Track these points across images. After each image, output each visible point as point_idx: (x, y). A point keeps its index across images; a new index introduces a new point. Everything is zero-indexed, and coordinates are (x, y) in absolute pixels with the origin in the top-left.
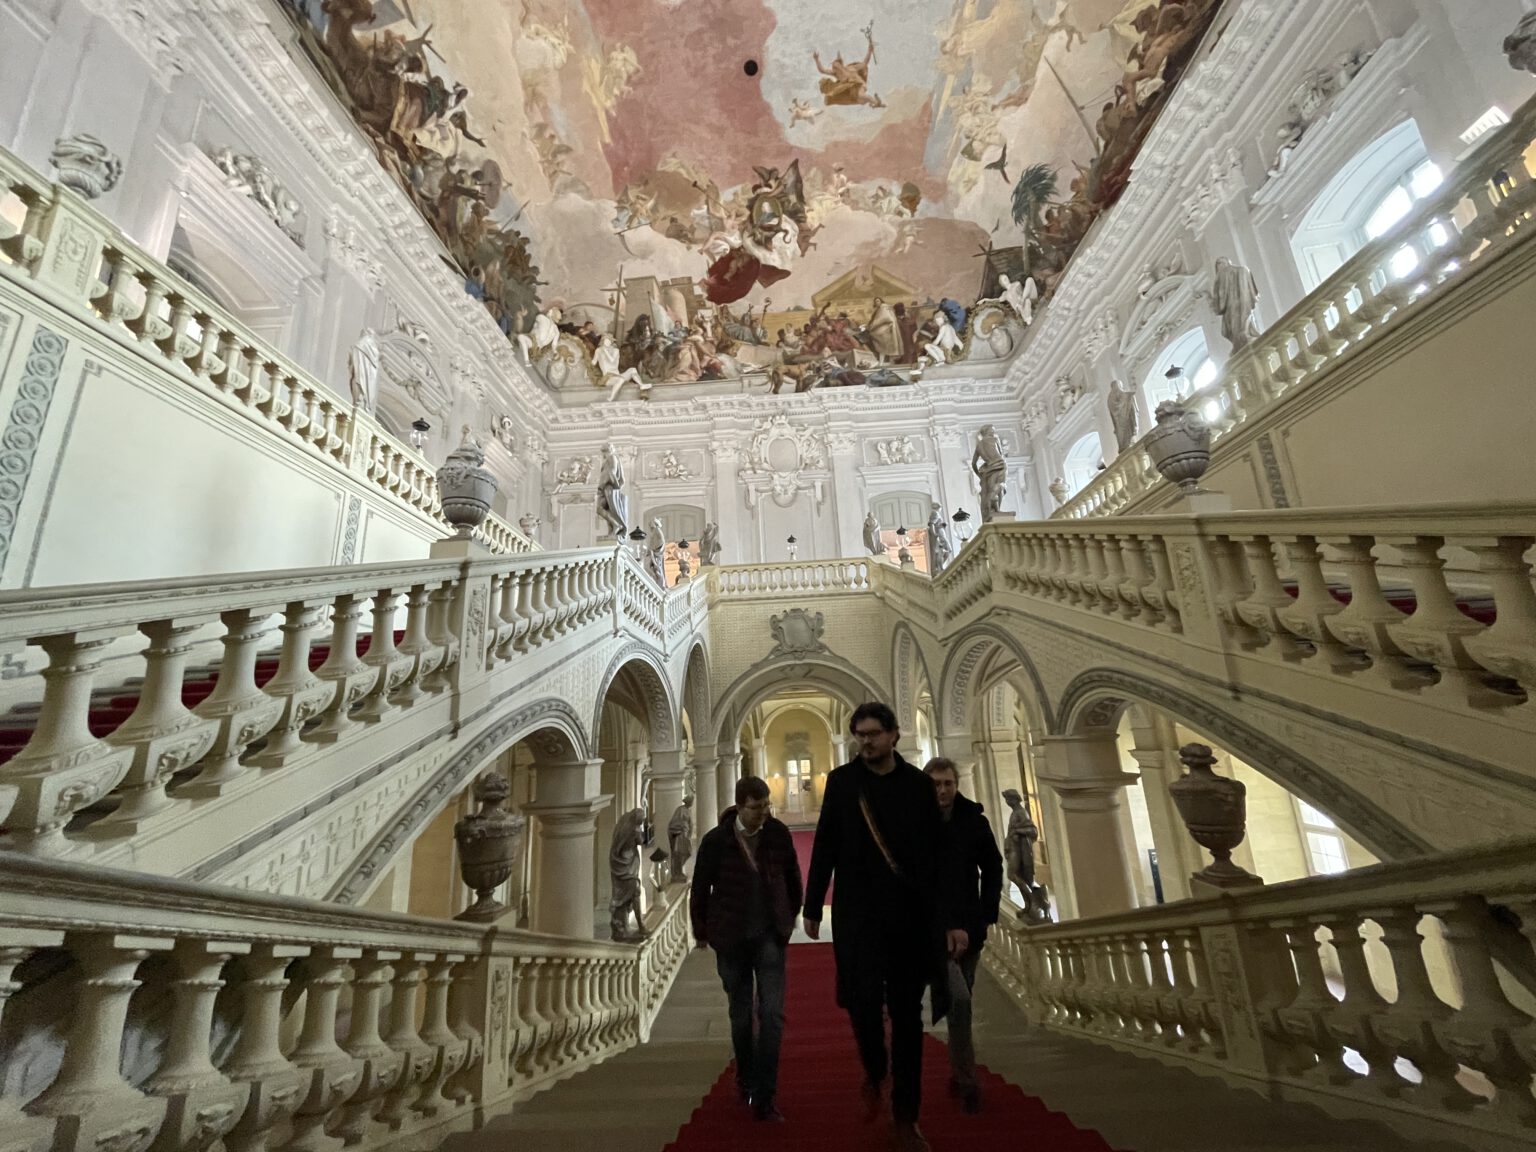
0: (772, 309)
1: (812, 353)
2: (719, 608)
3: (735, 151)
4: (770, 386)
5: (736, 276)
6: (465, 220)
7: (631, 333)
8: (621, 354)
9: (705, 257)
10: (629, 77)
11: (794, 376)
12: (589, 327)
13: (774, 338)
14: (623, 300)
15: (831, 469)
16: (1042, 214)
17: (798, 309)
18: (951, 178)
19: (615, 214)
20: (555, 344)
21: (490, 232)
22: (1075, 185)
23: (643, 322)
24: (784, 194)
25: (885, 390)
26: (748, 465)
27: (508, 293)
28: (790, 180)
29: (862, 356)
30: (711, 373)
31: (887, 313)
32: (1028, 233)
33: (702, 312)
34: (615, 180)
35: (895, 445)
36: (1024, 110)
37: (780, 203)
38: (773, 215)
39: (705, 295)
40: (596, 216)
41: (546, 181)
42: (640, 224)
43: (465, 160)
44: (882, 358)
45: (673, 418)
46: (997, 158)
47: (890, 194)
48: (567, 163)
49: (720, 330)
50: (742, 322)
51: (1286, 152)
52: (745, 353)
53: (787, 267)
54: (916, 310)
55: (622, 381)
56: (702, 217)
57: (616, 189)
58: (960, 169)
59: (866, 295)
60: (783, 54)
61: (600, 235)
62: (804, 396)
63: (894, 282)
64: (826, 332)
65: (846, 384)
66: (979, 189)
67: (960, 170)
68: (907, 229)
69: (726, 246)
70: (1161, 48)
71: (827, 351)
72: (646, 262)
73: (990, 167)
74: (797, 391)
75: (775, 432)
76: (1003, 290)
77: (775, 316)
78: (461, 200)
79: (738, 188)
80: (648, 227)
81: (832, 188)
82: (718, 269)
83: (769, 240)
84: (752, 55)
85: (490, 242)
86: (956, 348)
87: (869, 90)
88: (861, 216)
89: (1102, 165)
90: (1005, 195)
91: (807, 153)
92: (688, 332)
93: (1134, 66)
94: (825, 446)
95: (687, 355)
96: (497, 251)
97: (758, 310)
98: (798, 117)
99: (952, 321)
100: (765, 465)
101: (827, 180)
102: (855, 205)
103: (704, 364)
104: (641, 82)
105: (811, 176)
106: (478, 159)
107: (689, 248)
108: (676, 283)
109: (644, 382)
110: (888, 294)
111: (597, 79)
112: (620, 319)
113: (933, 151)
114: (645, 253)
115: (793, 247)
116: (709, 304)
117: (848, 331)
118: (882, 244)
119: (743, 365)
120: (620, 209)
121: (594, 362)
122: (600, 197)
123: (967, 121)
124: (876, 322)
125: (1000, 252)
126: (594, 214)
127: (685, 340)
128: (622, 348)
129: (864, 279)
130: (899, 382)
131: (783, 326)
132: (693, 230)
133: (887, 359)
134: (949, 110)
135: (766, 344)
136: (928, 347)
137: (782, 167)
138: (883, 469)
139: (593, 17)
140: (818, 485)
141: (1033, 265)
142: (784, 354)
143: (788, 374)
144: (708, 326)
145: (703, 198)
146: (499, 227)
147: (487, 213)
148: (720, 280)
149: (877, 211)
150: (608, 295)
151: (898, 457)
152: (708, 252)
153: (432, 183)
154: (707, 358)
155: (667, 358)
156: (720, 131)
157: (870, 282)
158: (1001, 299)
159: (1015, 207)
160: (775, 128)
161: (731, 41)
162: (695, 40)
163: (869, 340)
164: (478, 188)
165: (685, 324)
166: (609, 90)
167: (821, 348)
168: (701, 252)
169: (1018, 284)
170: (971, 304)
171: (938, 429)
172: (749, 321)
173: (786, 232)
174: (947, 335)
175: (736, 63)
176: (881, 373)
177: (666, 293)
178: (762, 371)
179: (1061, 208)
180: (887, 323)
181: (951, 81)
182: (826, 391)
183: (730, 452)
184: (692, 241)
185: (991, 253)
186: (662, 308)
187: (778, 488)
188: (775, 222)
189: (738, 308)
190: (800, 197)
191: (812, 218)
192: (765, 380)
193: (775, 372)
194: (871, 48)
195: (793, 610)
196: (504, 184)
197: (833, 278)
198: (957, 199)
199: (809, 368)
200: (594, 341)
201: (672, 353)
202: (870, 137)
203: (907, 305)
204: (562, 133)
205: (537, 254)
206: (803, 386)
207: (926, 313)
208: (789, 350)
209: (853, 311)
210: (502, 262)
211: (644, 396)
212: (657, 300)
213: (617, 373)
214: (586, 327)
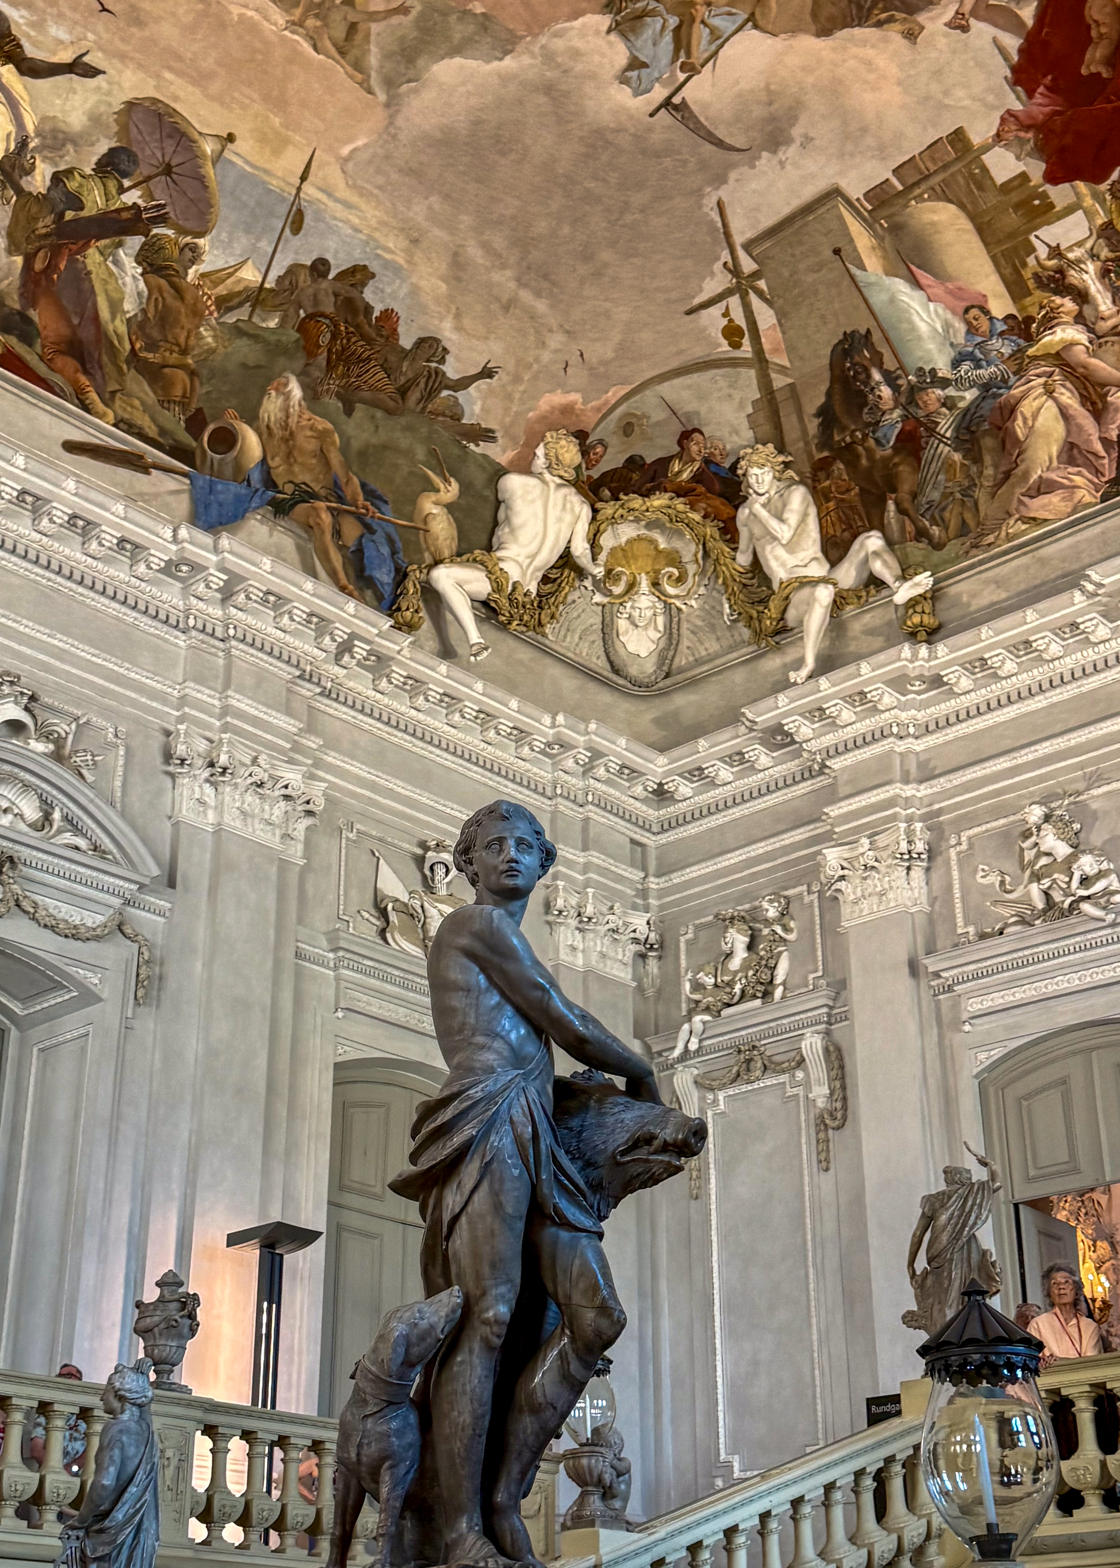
6: (130, 307)
7: (826, 415)
8: (819, 496)
12: (692, 446)
14: (766, 317)
21: (225, 304)
23: (854, 360)
33: (1046, 235)
39: (1036, 169)
42: (719, 39)
43: (58, 140)
55: (828, 596)
72: (790, 152)
78: (93, 257)
80: (751, 35)
85: (238, 331)
96: (274, 347)
106: (95, 119)
107: (911, 36)
108: (917, 177)
112: (779, 381)
121: (743, 559)
122: (539, 24)
126: (548, 89)
128: (814, 478)
144: (1089, 277)
146: (250, 275)
147: (194, 255)
150: (713, 320)
155: (973, 454)
164: (133, 197)
168: (960, 24)
177: (897, 229)
186: (901, 287)
196: (209, 148)
200: (721, 488)
210: (302, 376)
212: (873, 263)
213: (818, 570)
214: (683, 453)
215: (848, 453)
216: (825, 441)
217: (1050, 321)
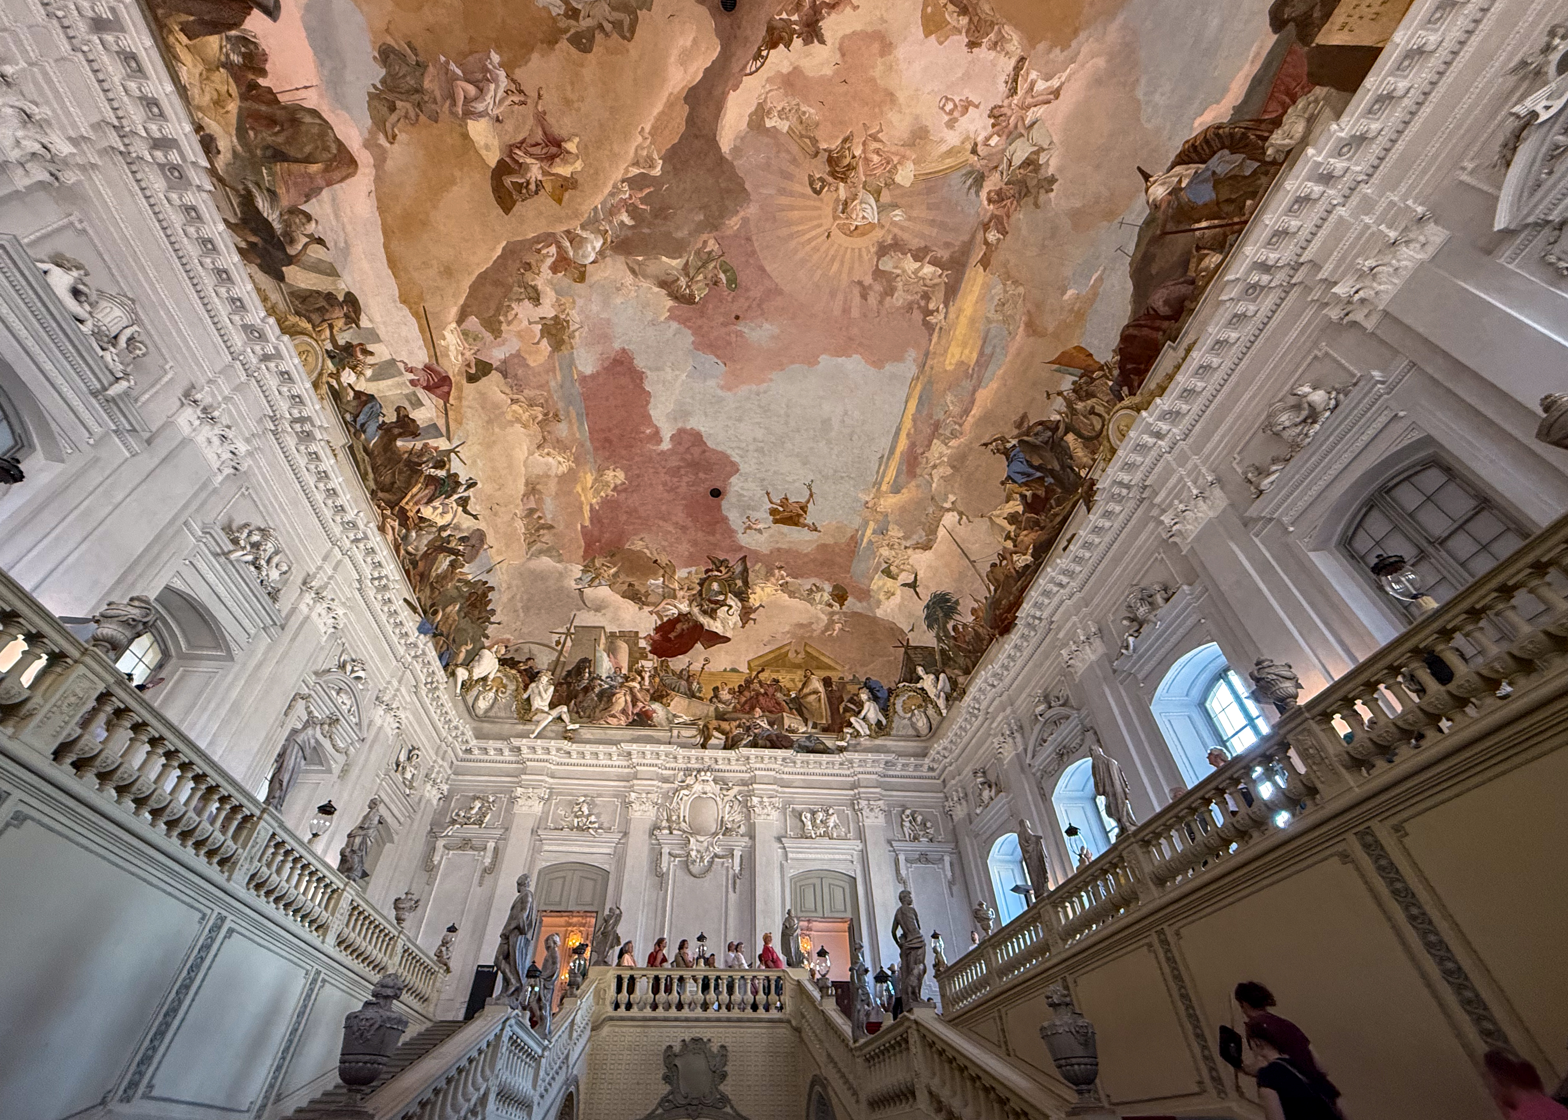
0: (712, 667)
1: (743, 711)
2: (606, 1030)
3: (695, 543)
4: (699, 740)
5: (680, 636)
6: (440, 571)
7: (569, 673)
8: (556, 691)
9: (655, 617)
10: (616, 487)
11: (723, 732)
12: (530, 663)
13: (708, 693)
14: (569, 643)
15: (751, 835)
16: (950, 626)
17: (734, 670)
18: (874, 587)
19: (579, 575)
20: (491, 677)
21: (459, 580)
22: (974, 611)
23: (584, 664)
24: (732, 579)
25: (812, 757)
26: (665, 824)
27: (458, 630)
28: (738, 569)
29: (791, 721)
30: (643, 719)
31: (816, 684)
32: (939, 639)
33: (643, 662)
34: (585, 551)
35: (820, 816)
36: (928, 554)
37: (728, 586)
38: (721, 593)
39: (649, 648)
40: (561, 575)
41: (525, 546)
42: (600, 584)
43: (457, 528)
44: (810, 724)
45: (595, 762)
46: (911, 579)
47: (822, 590)
48: (547, 537)
49: (657, 680)
50: (680, 676)
51: (1131, 639)
52: (679, 705)
53: (728, 635)
54: (843, 684)
55: (550, 718)
56: (658, 586)
57: (584, 558)
58: (879, 582)
59: (798, 666)
60: (742, 488)
61: (561, 589)
62: (732, 754)
63: (822, 658)
64: (758, 694)
65: (774, 746)
66: (896, 600)
67: (881, 583)
68: (836, 617)
69: (676, 611)
70: (1028, 538)
71: (758, 712)
72: (599, 614)
73: (904, 585)
74: (725, 748)
75: (698, 787)
76: (920, 678)
77: (712, 674)
78: (442, 556)
79: (693, 569)
80: (607, 588)
81: (773, 580)
82: (665, 628)
83: (714, 611)
84: (718, 485)
85: (457, 588)
86: (879, 723)
87: (809, 521)
88: (795, 602)
89: (994, 603)
90: (919, 609)
91: (755, 552)
92: (626, 678)
93: (1009, 544)
94: (748, 810)
95: (621, 700)
96: (461, 596)
97: (696, 667)
98: (749, 528)
99: (875, 698)
100: (683, 825)
101: (769, 573)
102: (792, 594)
103: (636, 711)
104: (625, 490)
105: (756, 569)
106: (468, 528)
107: (641, 609)
108: (623, 635)
109: (573, 721)
110: (818, 668)
111: (589, 485)
112: (563, 659)
113: (858, 567)
114: (599, 608)
115: (735, 619)
116: (650, 656)
117: (779, 695)
118: (814, 626)
119: (675, 716)
120: (584, 571)
121: (525, 696)
122: (570, 561)
123: (885, 552)
124: (806, 691)
125: (916, 648)
126: (560, 573)
127: (622, 685)
128: (557, 685)
129: (797, 653)
130: (826, 751)
131: (719, 684)
132: (647, 595)
133: (815, 726)
134: (870, 542)
135: (701, 699)
136: (852, 720)
137: (733, 560)
138: (806, 843)
139: (596, 449)
140: (737, 854)
141: (944, 664)
142: (717, 708)
143: (718, 729)
144: (647, 676)
145: (661, 572)
146: (469, 577)
147: (462, 566)
148: (665, 638)
149: (811, 601)
150: (556, 637)
151: (822, 830)
152: (658, 613)
153: (420, 543)
154: (640, 705)
155: (600, 700)
156: (684, 529)
157: (802, 655)
158: (919, 685)
159: (927, 618)
160: (730, 532)
161: (701, 475)
162: (675, 472)
163: (799, 707)
164: (461, 548)
165: (625, 671)
166: (597, 492)
167: (752, 708)
168: (651, 613)
169: (932, 677)
170: (893, 686)
171: (863, 803)
172: (687, 676)
173: (730, 607)
174: (871, 711)
175: (704, 488)
176: (808, 738)
177: (612, 643)
178: (693, 723)
179: (965, 626)
180: (816, 692)
181: (872, 525)
182: (753, 751)
183: (648, 807)
184: (644, 604)
185: (907, 647)
186: (605, 655)
187: (693, 854)
188: (721, 598)
189: (678, 663)
190: (746, 583)
191: (754, 600)
192: (694, 732)
193: (706, 726)
194: (811, 495)
195: (695, 1040)
196: (486, 546)
197: (768, 649)
198: (879, 603)
199: (739, 726)
200: (532, 676)
201: (607, 696)
202: (807, 549)
203: (835, 679)
204: (549, 516)
205: (498, 601)
206: (731, 744)
207: (852, 688)
208: (720, 705)
209: (786, 679)
210: (462, 604)
211: (567, 736)
212: (602, 646)
213: (546, 709)
214: (525, 663)
215: (569, 684)
216: (565, 678)
217: (633, 680)
